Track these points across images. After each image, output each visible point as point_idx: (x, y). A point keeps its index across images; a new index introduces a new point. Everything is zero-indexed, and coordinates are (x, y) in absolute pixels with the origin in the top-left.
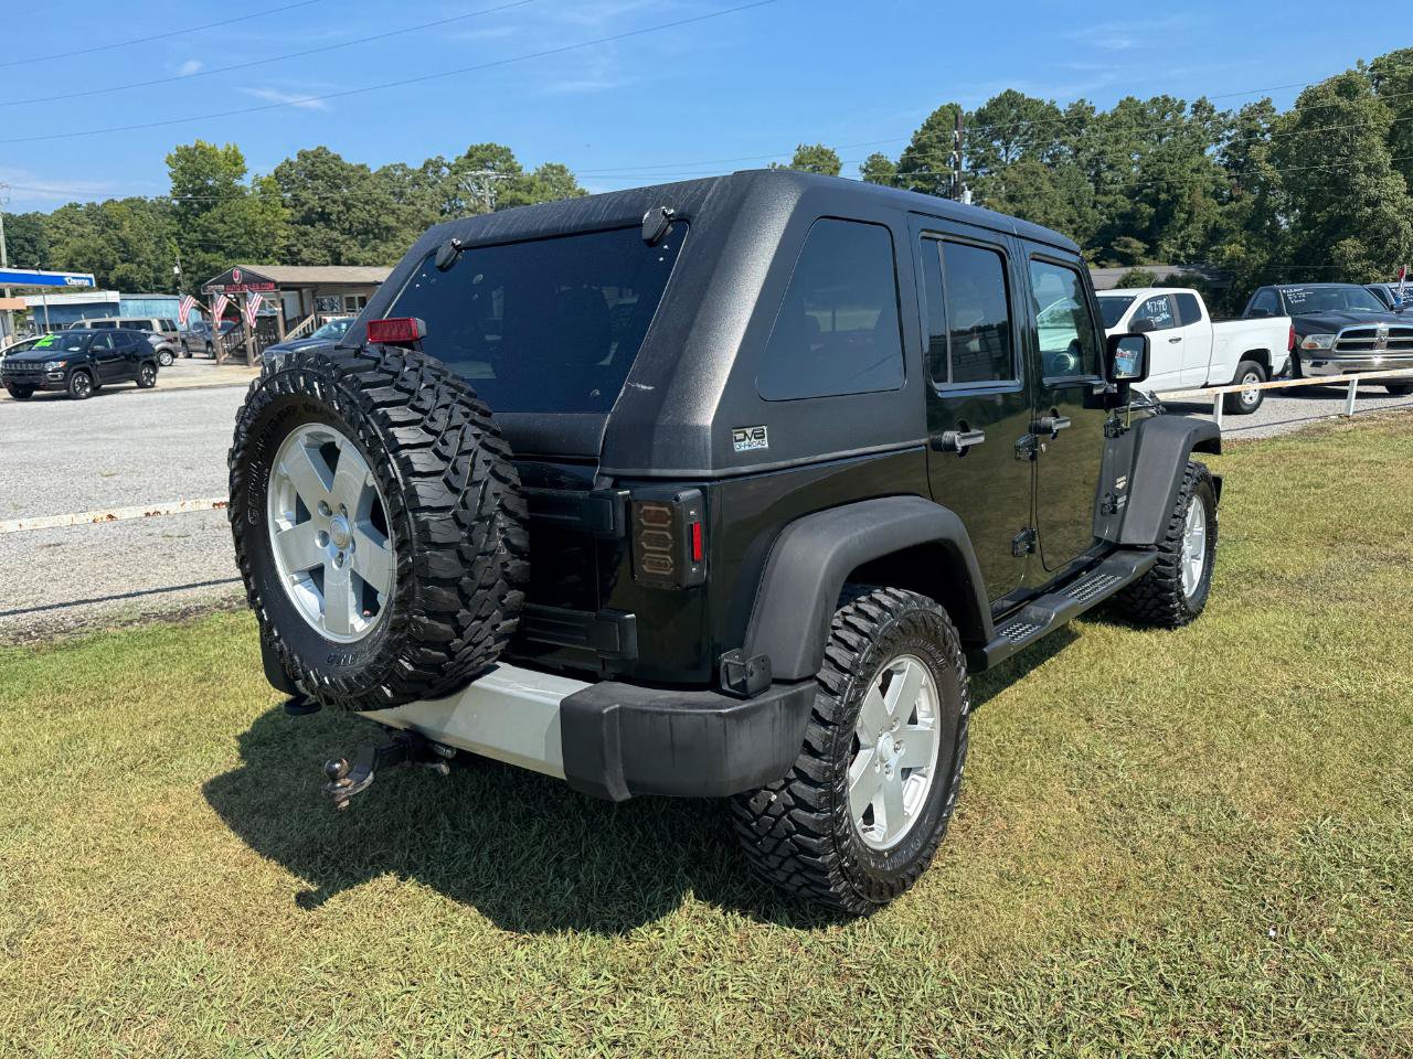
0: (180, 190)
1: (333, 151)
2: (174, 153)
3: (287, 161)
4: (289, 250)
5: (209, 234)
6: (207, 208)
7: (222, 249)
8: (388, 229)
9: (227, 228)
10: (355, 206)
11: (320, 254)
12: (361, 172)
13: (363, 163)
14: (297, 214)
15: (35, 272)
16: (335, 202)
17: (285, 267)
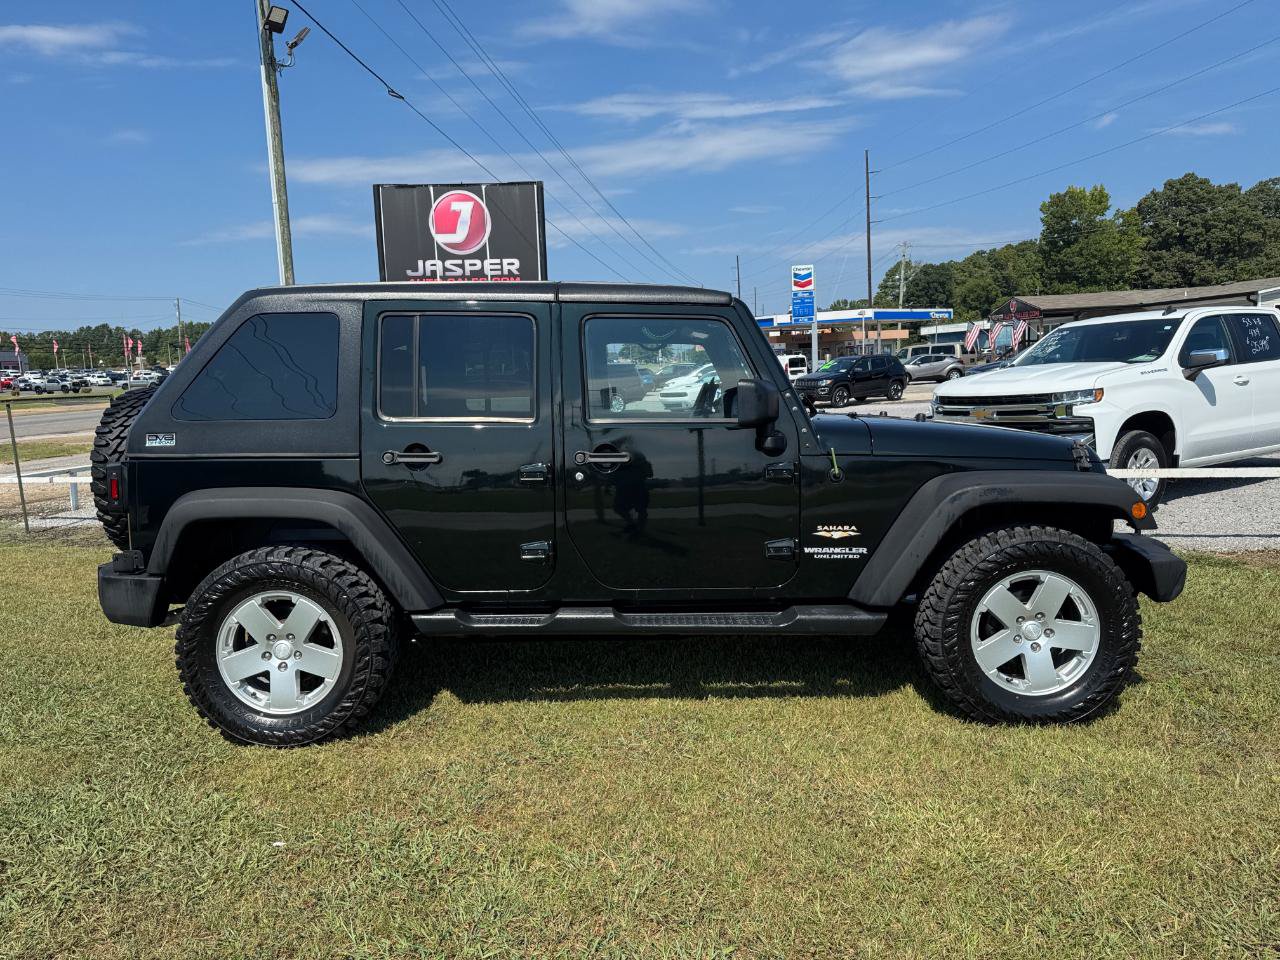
0: (1050, 230)
1: (1201, 176)
2: (1048, 200)
3: (1152, 192)
4: (1141, 276)
5: (1066, 267)
6: (1068, 244)
7: (1077, 278)
8: (1251, 245)
9: (1083, 260)
10: (1216, 227)
11: (1169, 275)
12: (1230, 192)
13: (1233, 182)
14: (1153, 241)
15: (908, 310)
16: (1194, 225)
17: (1135, 291)
